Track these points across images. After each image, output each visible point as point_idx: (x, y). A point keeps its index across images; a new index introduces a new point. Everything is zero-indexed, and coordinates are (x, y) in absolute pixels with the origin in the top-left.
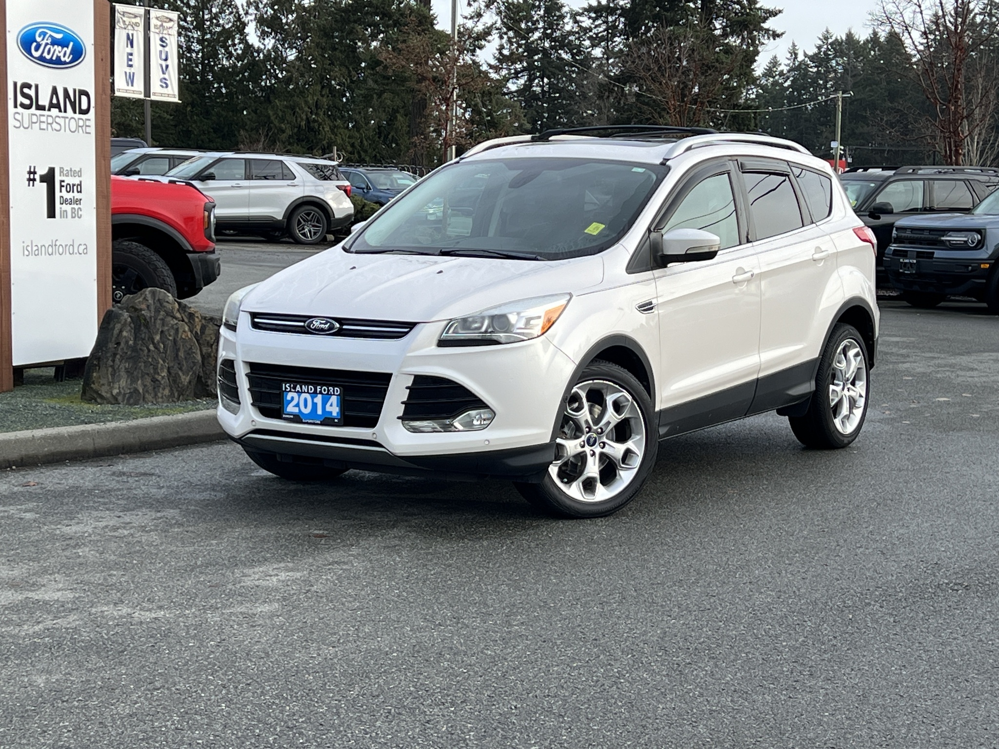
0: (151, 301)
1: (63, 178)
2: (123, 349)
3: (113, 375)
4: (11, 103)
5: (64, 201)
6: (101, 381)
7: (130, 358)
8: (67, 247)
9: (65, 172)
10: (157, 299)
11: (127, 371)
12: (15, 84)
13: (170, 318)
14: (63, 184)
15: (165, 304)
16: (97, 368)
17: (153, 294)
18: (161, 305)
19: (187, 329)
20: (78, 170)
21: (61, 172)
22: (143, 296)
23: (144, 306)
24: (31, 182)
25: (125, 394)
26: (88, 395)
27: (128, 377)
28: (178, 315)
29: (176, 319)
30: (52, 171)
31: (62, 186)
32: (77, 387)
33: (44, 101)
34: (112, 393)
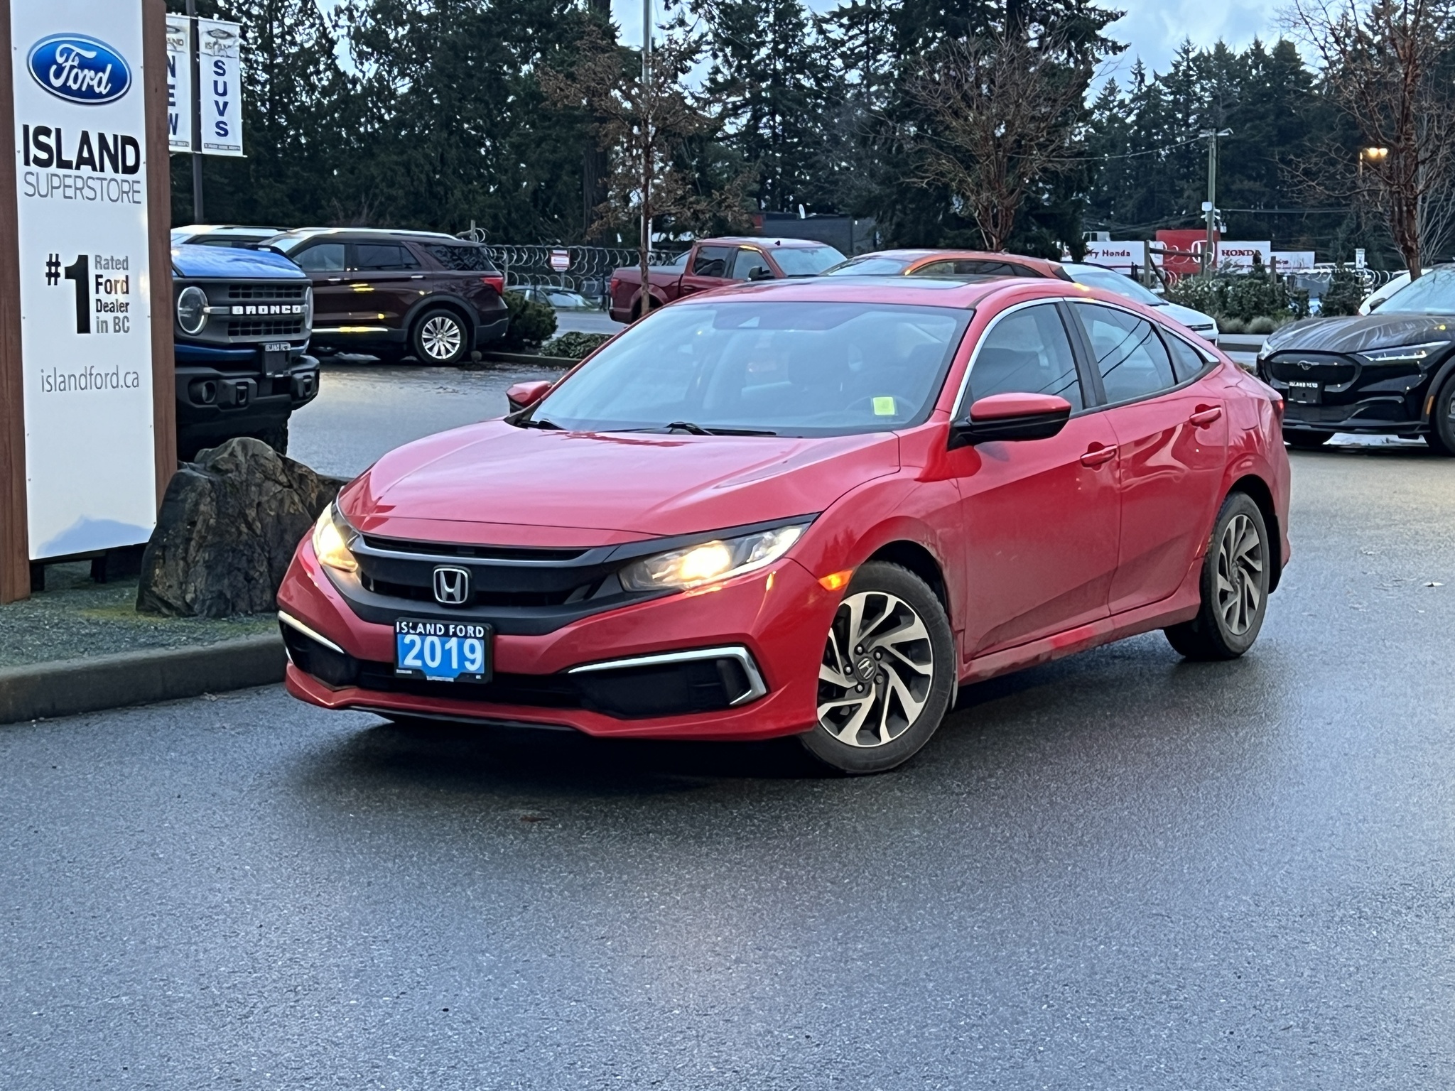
0: (241, 458)
1: (99, 272)
2: (199, 532)
3: (186, 573)
4: (20, 158)
5: (102, 307)
6: (165, 580)
7: (211, 546)
8: (109, 377)
9: (103, 263)
10: (250, 454)
11: (209, 566)
12: (26, 128)
13: (271, 483)
14: (100, 280)
15: (262, 461)
16: (161, 561)
17: (244, 447)
18: (256, 462)
19: (296, 499)
20: (122, 258)
21: (97, 262)
22: (230, 450)
23: (231, 466)
24: (53, 279)
25: (204, 601)
26: (148, 603)
27: (209, 574)
28: (283, 479)
29: (280, 484)
30: (83, 260)
31: (98, 284)
32: (130, 593)
33: (70, 154)
34: (184, 598)
